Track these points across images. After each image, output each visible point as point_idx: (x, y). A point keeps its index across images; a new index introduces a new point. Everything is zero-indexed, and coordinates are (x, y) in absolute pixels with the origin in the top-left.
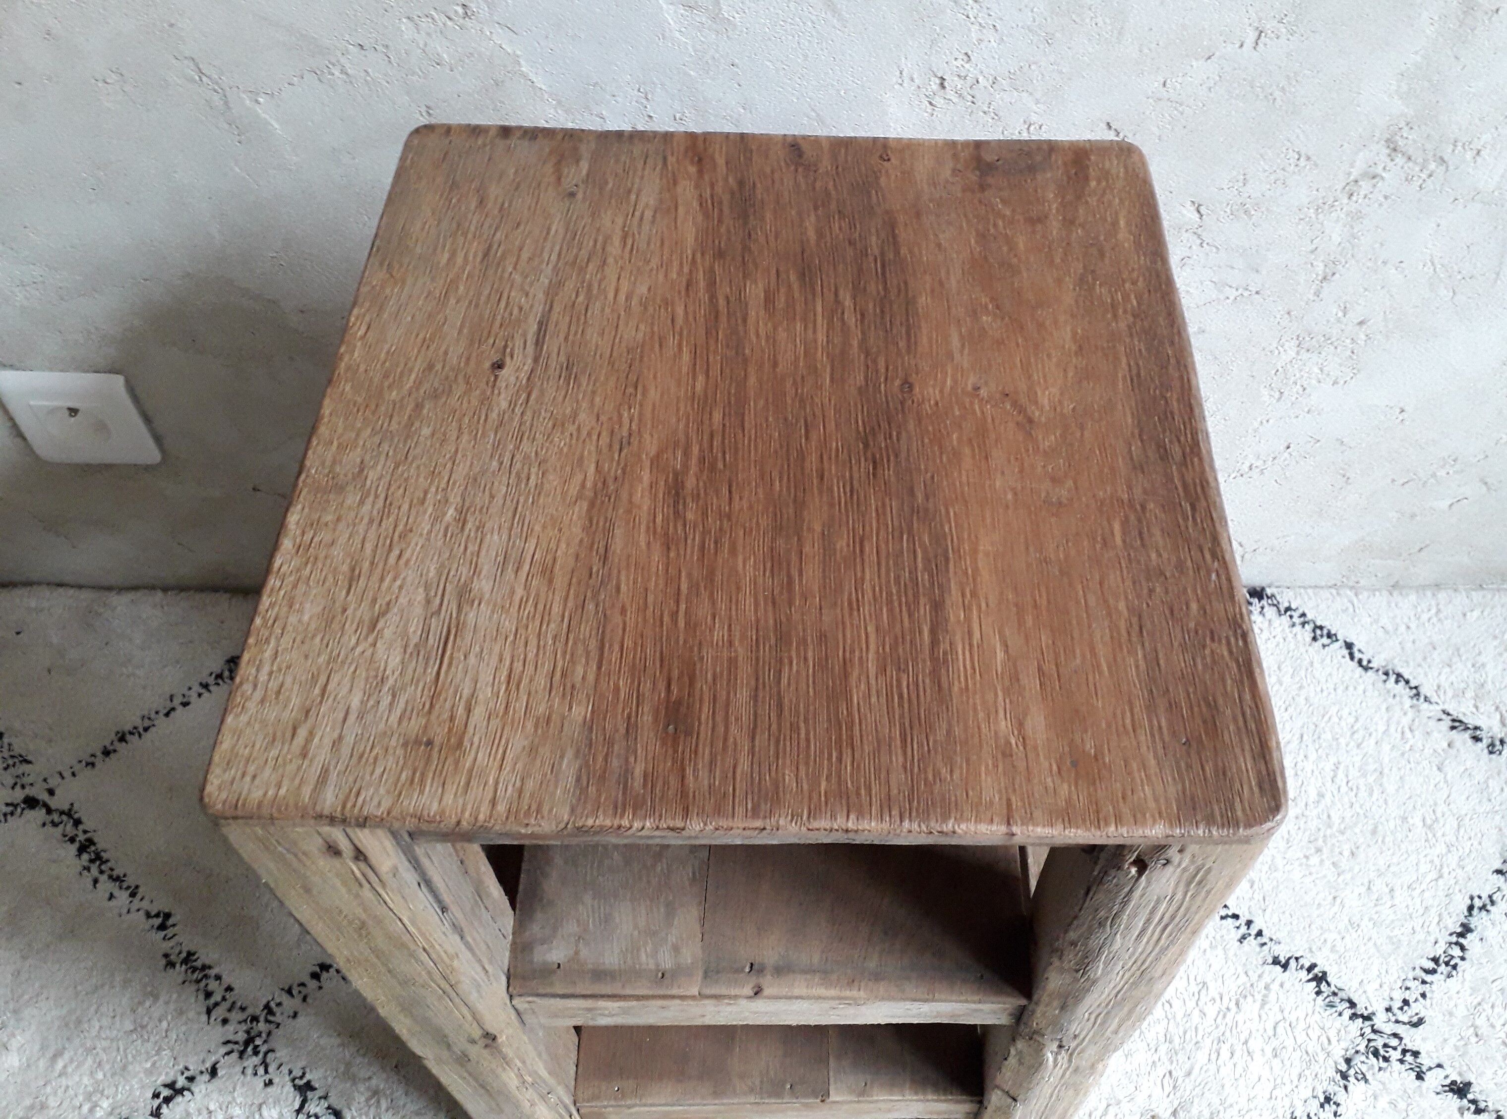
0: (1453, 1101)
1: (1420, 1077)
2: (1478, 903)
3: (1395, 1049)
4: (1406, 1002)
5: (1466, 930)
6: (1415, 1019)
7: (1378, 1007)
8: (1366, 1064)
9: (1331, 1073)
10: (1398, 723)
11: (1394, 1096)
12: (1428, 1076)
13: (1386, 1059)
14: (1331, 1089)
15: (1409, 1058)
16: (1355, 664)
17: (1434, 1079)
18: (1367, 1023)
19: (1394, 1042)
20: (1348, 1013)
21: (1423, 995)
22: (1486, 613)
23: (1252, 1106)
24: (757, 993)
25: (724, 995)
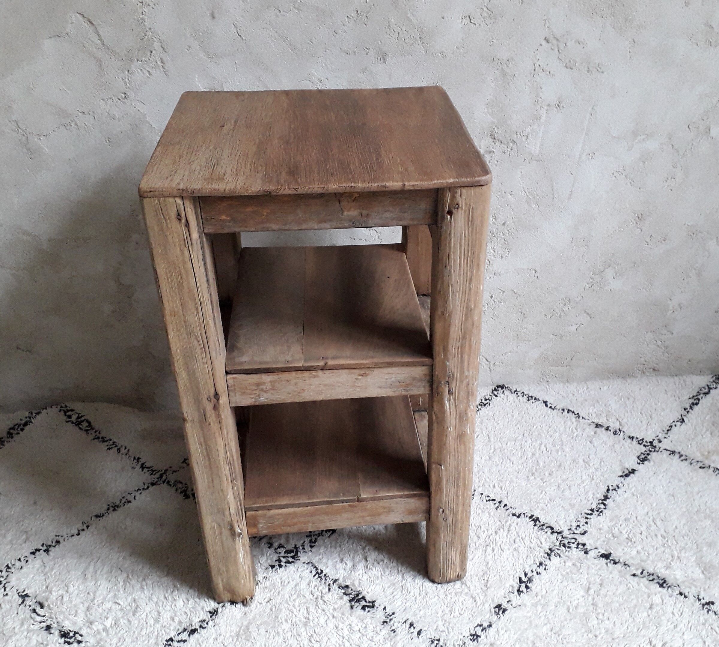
0: (603, 561)
1: (587, 553)
2: (611, 488)
3: (573, 543)
4: (578, 526)
5: (606, 498)
6: (583, 532)
7: (565, 529)
9: (543, 554)
10: (570, 427)
11: (573, 561)
12: (590, 552)
13: (569, 548)
14: (542, 560)
15: (580, 546)
16: (548, 408)
17: (593, 554)
18: (559, 535)
20: (550, 532)
21: (587, 523)
22: (610, 387)
24: (325, 364)
25: (313, 366)
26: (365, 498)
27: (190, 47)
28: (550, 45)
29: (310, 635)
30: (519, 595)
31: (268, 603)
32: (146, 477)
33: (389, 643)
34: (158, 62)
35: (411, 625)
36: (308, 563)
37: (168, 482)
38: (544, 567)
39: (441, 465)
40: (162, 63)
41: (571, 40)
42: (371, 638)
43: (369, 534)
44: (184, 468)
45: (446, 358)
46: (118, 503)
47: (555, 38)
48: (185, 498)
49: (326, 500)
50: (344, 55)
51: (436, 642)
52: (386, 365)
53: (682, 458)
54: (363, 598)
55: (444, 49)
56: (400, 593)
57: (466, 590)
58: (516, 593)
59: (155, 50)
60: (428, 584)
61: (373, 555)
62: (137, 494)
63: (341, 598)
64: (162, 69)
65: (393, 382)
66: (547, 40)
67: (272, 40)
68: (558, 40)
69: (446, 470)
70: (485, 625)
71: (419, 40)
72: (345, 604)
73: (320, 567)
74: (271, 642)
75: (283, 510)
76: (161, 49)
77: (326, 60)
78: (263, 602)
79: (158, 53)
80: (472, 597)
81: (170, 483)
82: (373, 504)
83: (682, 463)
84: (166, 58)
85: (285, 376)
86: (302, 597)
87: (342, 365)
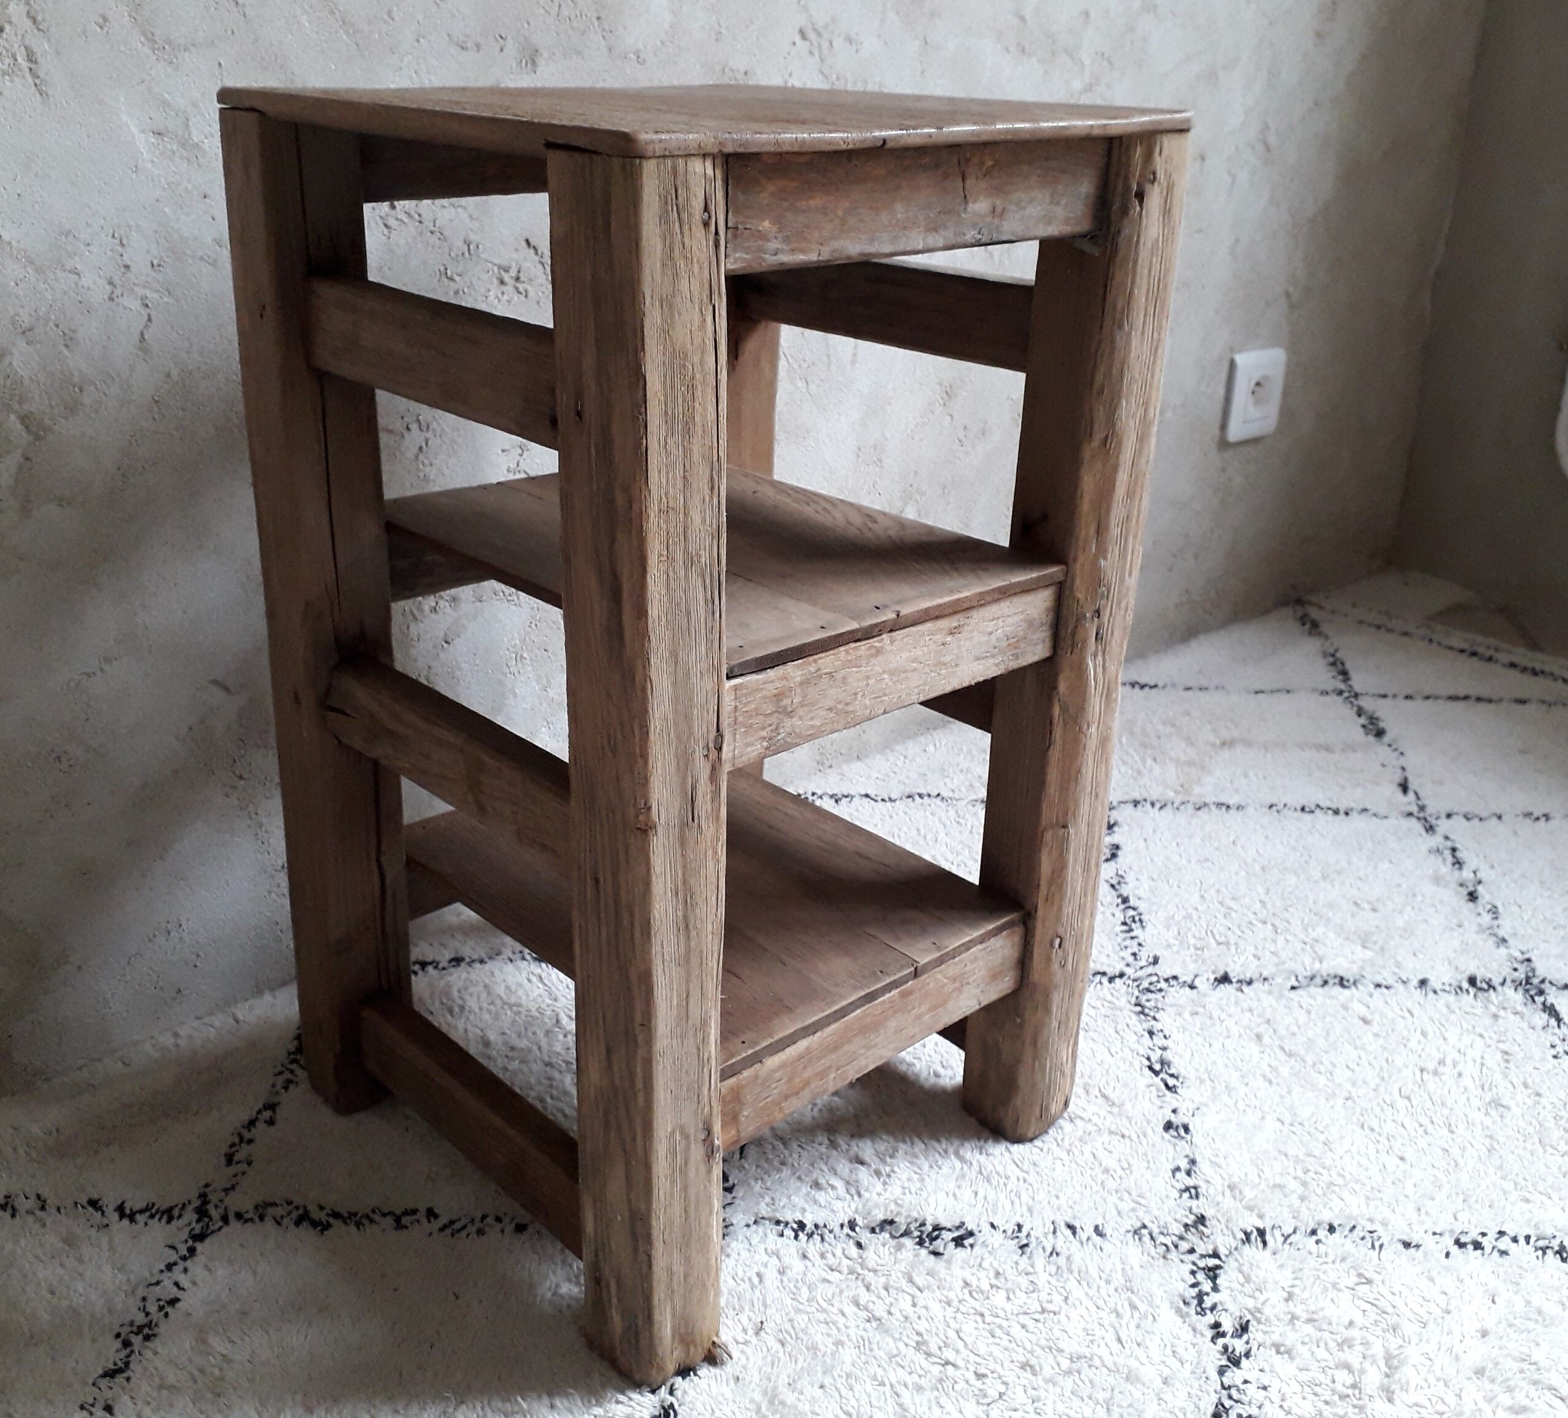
0: (1225, 988)
1: (1192, 987)
2: (1114, 882)
3: (1158, 982)
4: (1134, 954)
5: (1125, 900)
6: (1151, 960)
7: (1119, 967)
8: (1151, 1001)
9: (1134, 1017)
10: (949, 818)
11: (1189, 1009)
12: (1197, 983)
13: (1161, 990)
14: (1146, 1026)
15: (1172, 982)
16: (881, 804)
17: (1201, 984)
18: (1125, 978)
19: (1155, 979)
20: (1105, 980)
21: (1140, 945)
22: (938, 744)
23: (1106, 1067)
24: (898, 616)
25: (876, 625)
26: (929, 963)
27: (105, 19)
28: (808, 43)
29: (914, 1345)
30: (1176, 1092)
31: (762, 1333)
32: (157, 1234)
33: (1070, 1276)
34: (19, 59)
35: (1072, 1228)
36: (755, 1222)
37: (239, 1216)
38: (1161, 1035)
39: (1065, 826)
40: (30, 60)
41: (840, 35)
42: (1031, 1289)
43: (814, 1118)
44: (244, 1173)
45: (1102, 551)
46: (140, 1319)
47: (815, 29)
48: (322, 1231)
49: (863, 993)
50: (454, 50)
51: (1144, 1232)
52: (996, 596)
53: (1158, 806)
54: (937, 1228)
55: (640, 45)
56: (989, 1188)
57: (1090, 1127)
58: (1167, 1092)
59: (10, 22)
60: (1016, 1148)
61: (866, 1148)
62: (177, 1274)
63: (899, 1248)
64: (30, 79)
65: (998, 640)
66: (803, 34)
67: (304, 9)
68: (819, 34)
69: (1076, 834)
70: (1184, 1164)
71: (596, 23)
72: (917, 1255)
73: (789, 1216)
74: (853, 1402)
75: (788, 1050)
76: (28, 23)
77: (418, 63)
78: (748, 1338)
79: (20, 32)
80: (1111, 1132)
81: (247, 1216)
82: (939, 976)
83: (1163, 812)
84: (42, 47)
85: (827, 661)
86: (821, 1286)
87: (927, 610)
